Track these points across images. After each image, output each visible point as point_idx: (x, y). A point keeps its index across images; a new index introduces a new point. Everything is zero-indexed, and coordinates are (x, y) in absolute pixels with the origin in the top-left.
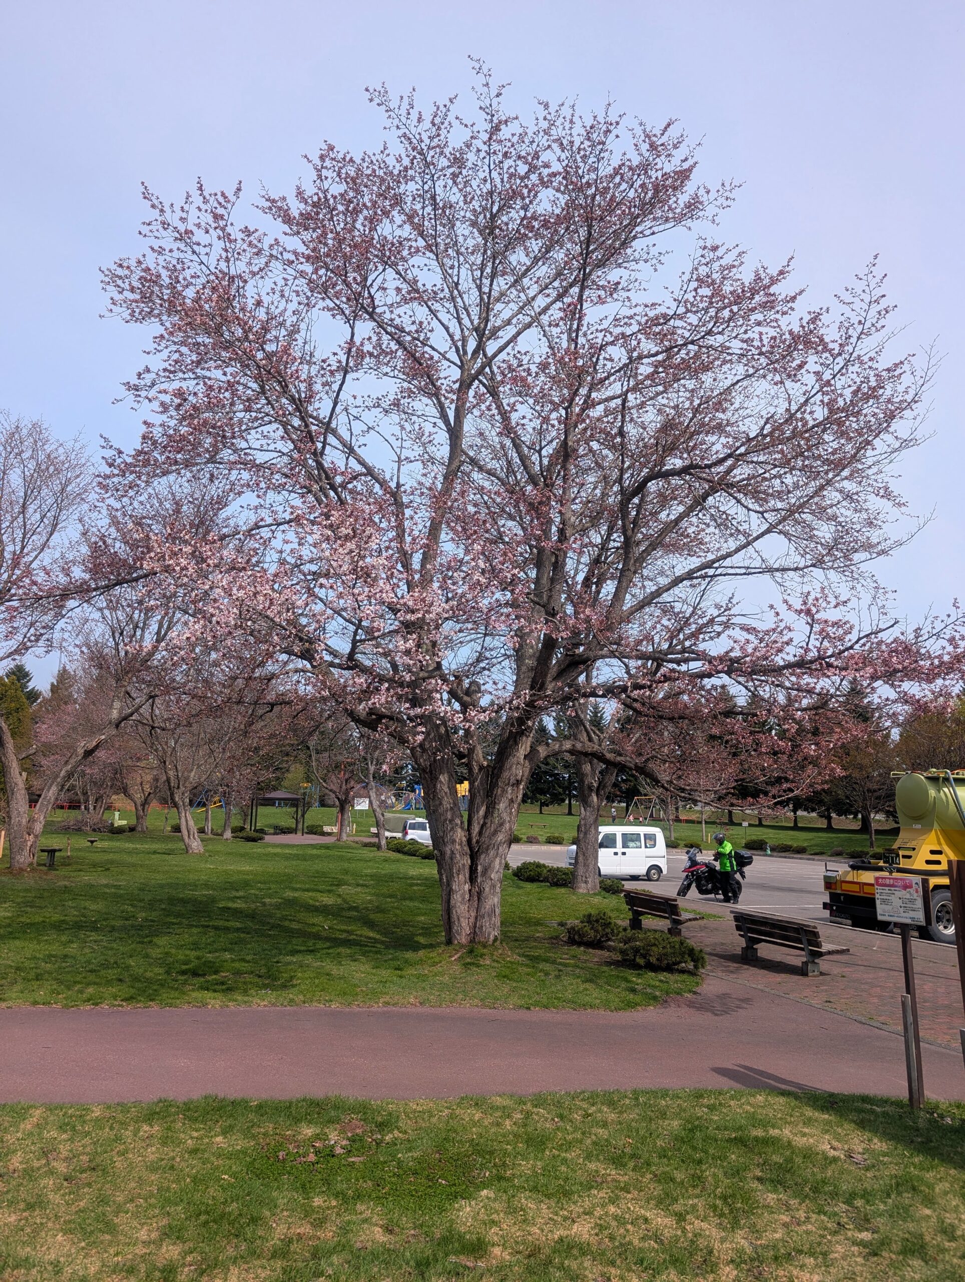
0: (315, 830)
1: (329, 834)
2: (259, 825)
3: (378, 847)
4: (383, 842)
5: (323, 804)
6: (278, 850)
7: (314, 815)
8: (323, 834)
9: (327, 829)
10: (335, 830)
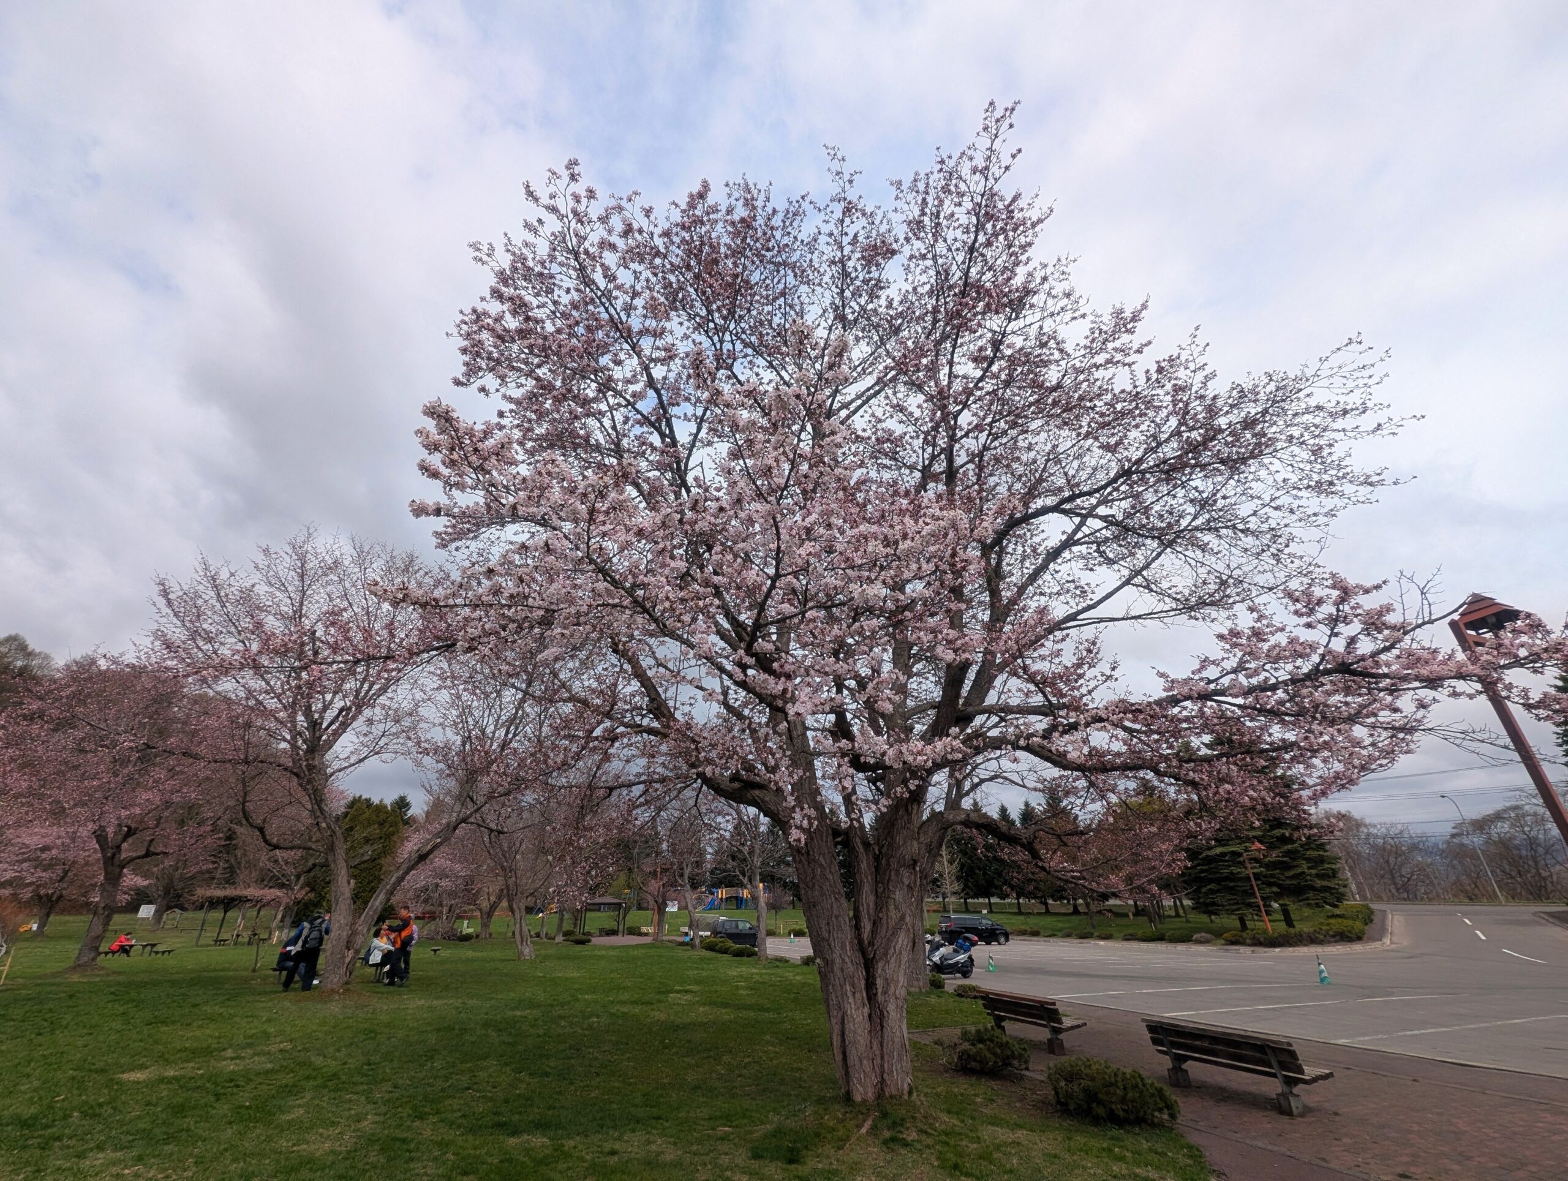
0: (634, 931)
1: (646, 934)
2: (587, 929)
3: (693, 946)
4: (697, 941)
5: (640, 908)
6: (603, 953)
7: (634, 917)
8: (640, 934)
9: (644, 929)
10: (651, 930)
